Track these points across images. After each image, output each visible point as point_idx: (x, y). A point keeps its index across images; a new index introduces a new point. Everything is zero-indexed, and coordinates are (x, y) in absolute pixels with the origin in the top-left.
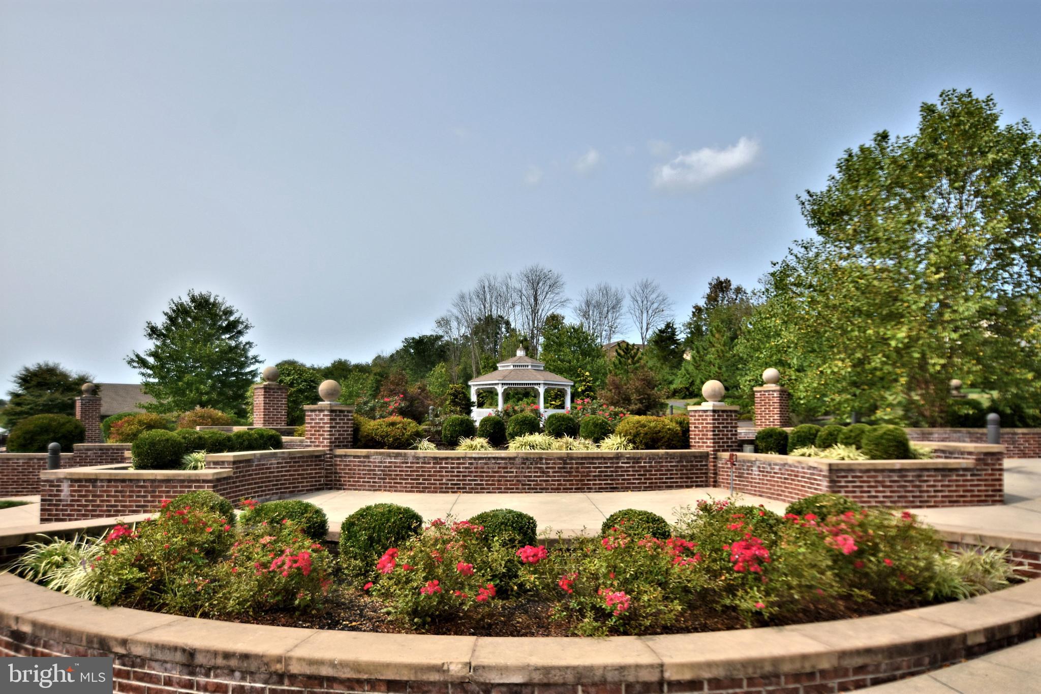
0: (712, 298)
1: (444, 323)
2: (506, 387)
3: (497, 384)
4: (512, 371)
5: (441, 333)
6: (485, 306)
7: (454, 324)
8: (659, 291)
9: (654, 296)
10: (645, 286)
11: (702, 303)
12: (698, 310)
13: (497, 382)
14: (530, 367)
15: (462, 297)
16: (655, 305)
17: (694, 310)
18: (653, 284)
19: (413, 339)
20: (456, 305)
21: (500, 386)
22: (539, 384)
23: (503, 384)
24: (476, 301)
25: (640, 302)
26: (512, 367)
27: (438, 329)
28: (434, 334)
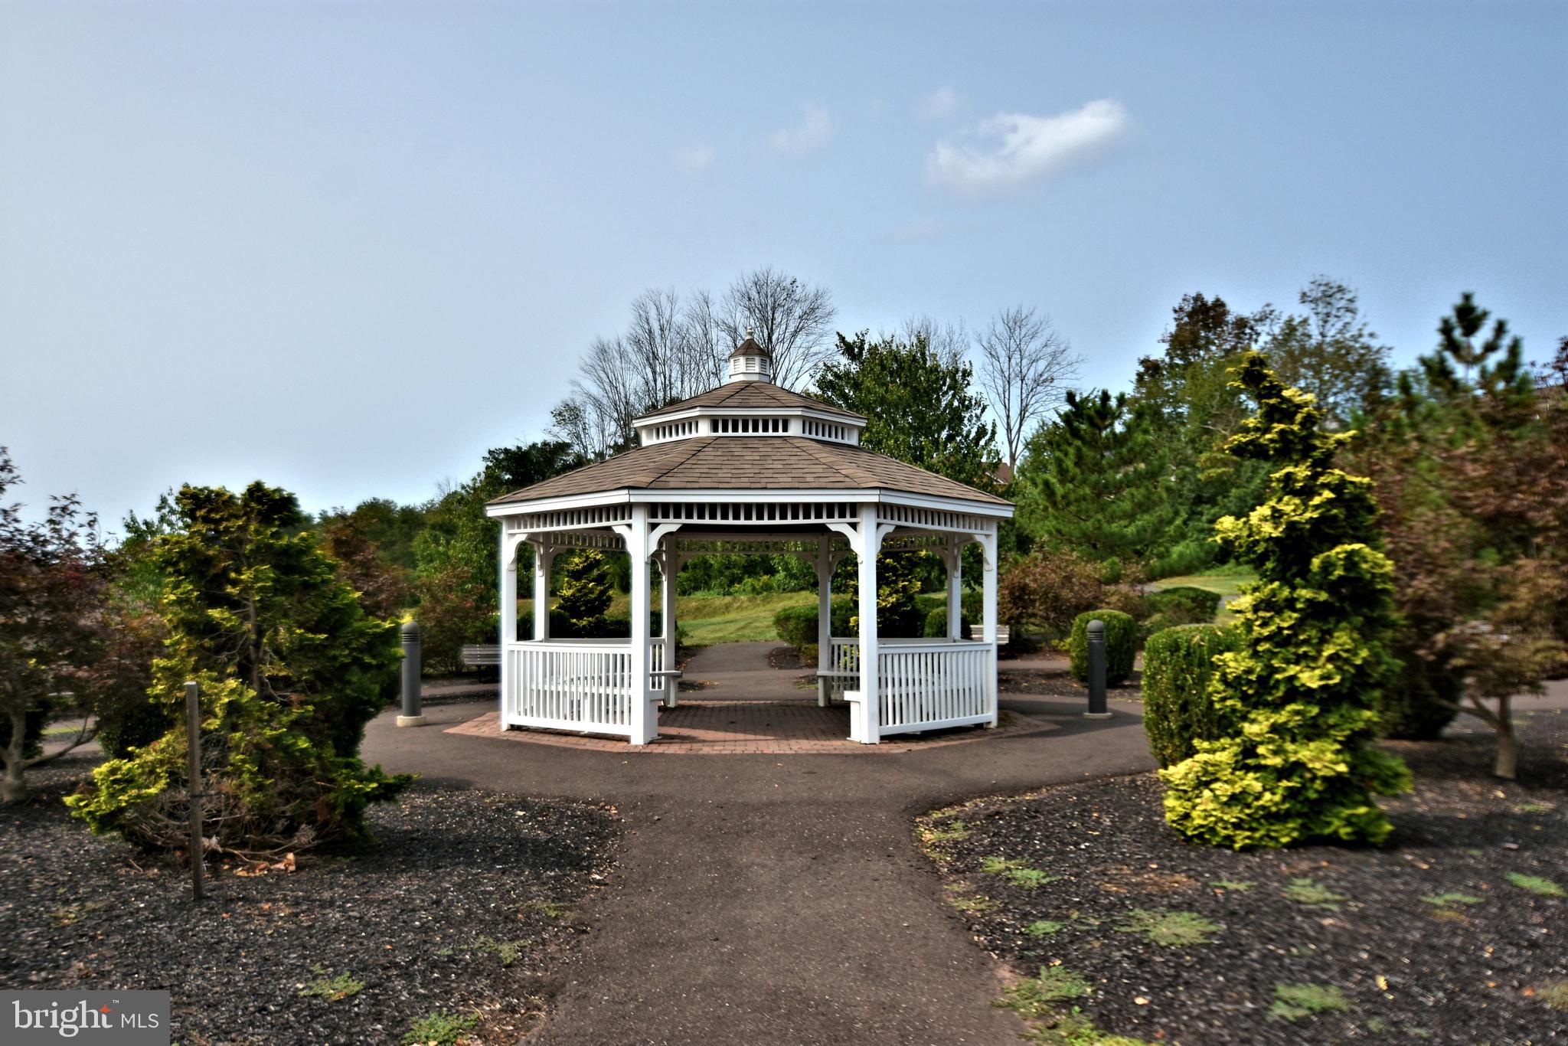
0: (1181, 343)
1: (569, 415)
2: (670, 525)
3: (623, 510)
4: (704, 444)
5: (564, 436)
6: (654, 372)
7: (591, 416)
8: (1047, 333)
9: (1034, 345)
10: (1014, 324)
11: (1159, 352)
12: (1151, 368)
13: (621, 497)
14: (795, 429)
15: (603, 351)
16: (1041, 365)
17: (1142, 369)
18: (1034, 319)
19: (506, 451)
20: (589, 370)
21: (639, 520)
22: (854, 509)
23: (653, 509)
24: (635, 357)
25: (1003, 359)
26: (704, 430)
27: (557, 429)
28: (551, 440)
